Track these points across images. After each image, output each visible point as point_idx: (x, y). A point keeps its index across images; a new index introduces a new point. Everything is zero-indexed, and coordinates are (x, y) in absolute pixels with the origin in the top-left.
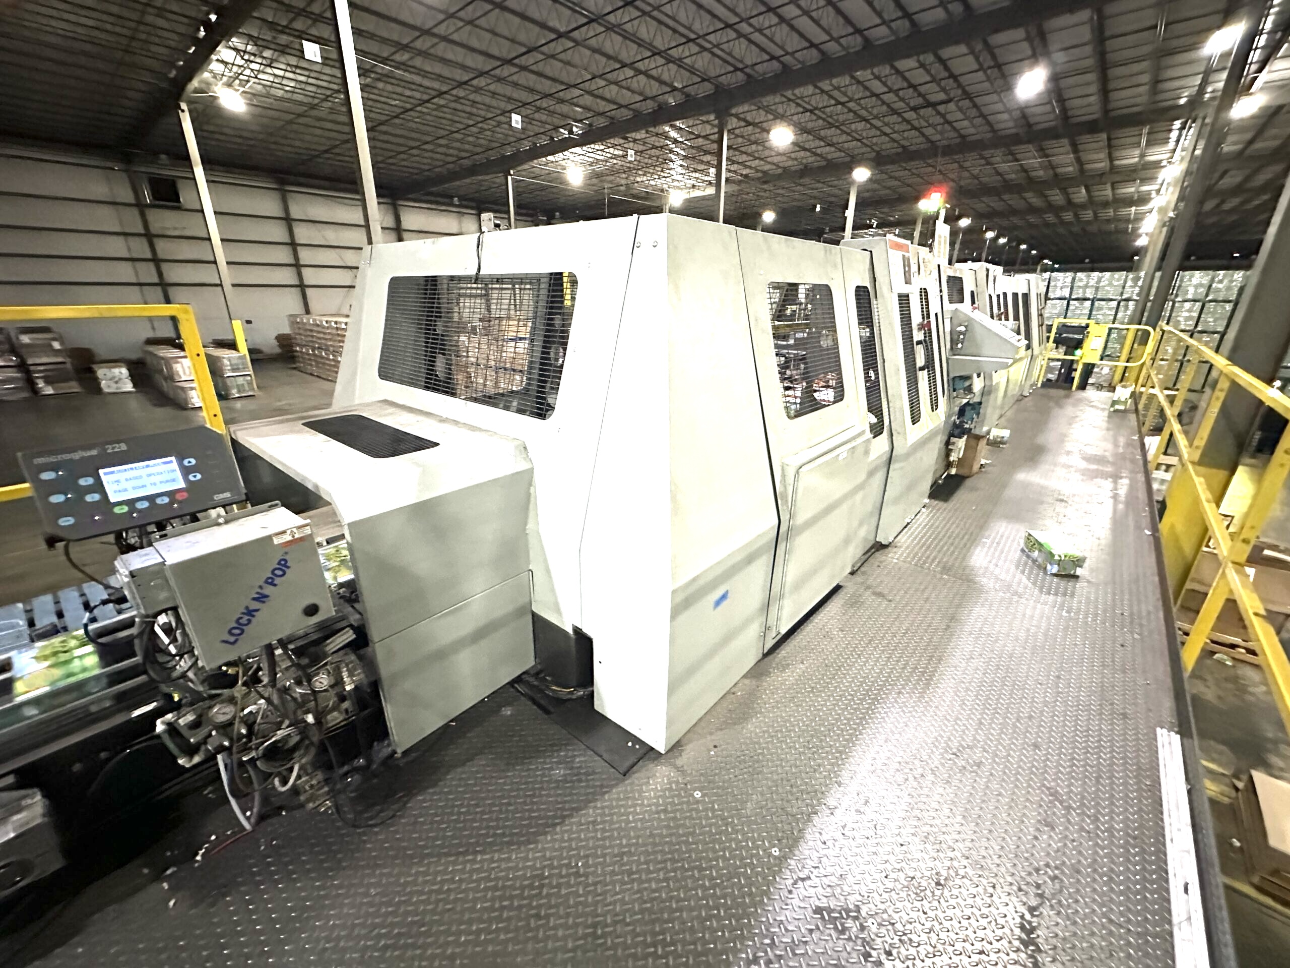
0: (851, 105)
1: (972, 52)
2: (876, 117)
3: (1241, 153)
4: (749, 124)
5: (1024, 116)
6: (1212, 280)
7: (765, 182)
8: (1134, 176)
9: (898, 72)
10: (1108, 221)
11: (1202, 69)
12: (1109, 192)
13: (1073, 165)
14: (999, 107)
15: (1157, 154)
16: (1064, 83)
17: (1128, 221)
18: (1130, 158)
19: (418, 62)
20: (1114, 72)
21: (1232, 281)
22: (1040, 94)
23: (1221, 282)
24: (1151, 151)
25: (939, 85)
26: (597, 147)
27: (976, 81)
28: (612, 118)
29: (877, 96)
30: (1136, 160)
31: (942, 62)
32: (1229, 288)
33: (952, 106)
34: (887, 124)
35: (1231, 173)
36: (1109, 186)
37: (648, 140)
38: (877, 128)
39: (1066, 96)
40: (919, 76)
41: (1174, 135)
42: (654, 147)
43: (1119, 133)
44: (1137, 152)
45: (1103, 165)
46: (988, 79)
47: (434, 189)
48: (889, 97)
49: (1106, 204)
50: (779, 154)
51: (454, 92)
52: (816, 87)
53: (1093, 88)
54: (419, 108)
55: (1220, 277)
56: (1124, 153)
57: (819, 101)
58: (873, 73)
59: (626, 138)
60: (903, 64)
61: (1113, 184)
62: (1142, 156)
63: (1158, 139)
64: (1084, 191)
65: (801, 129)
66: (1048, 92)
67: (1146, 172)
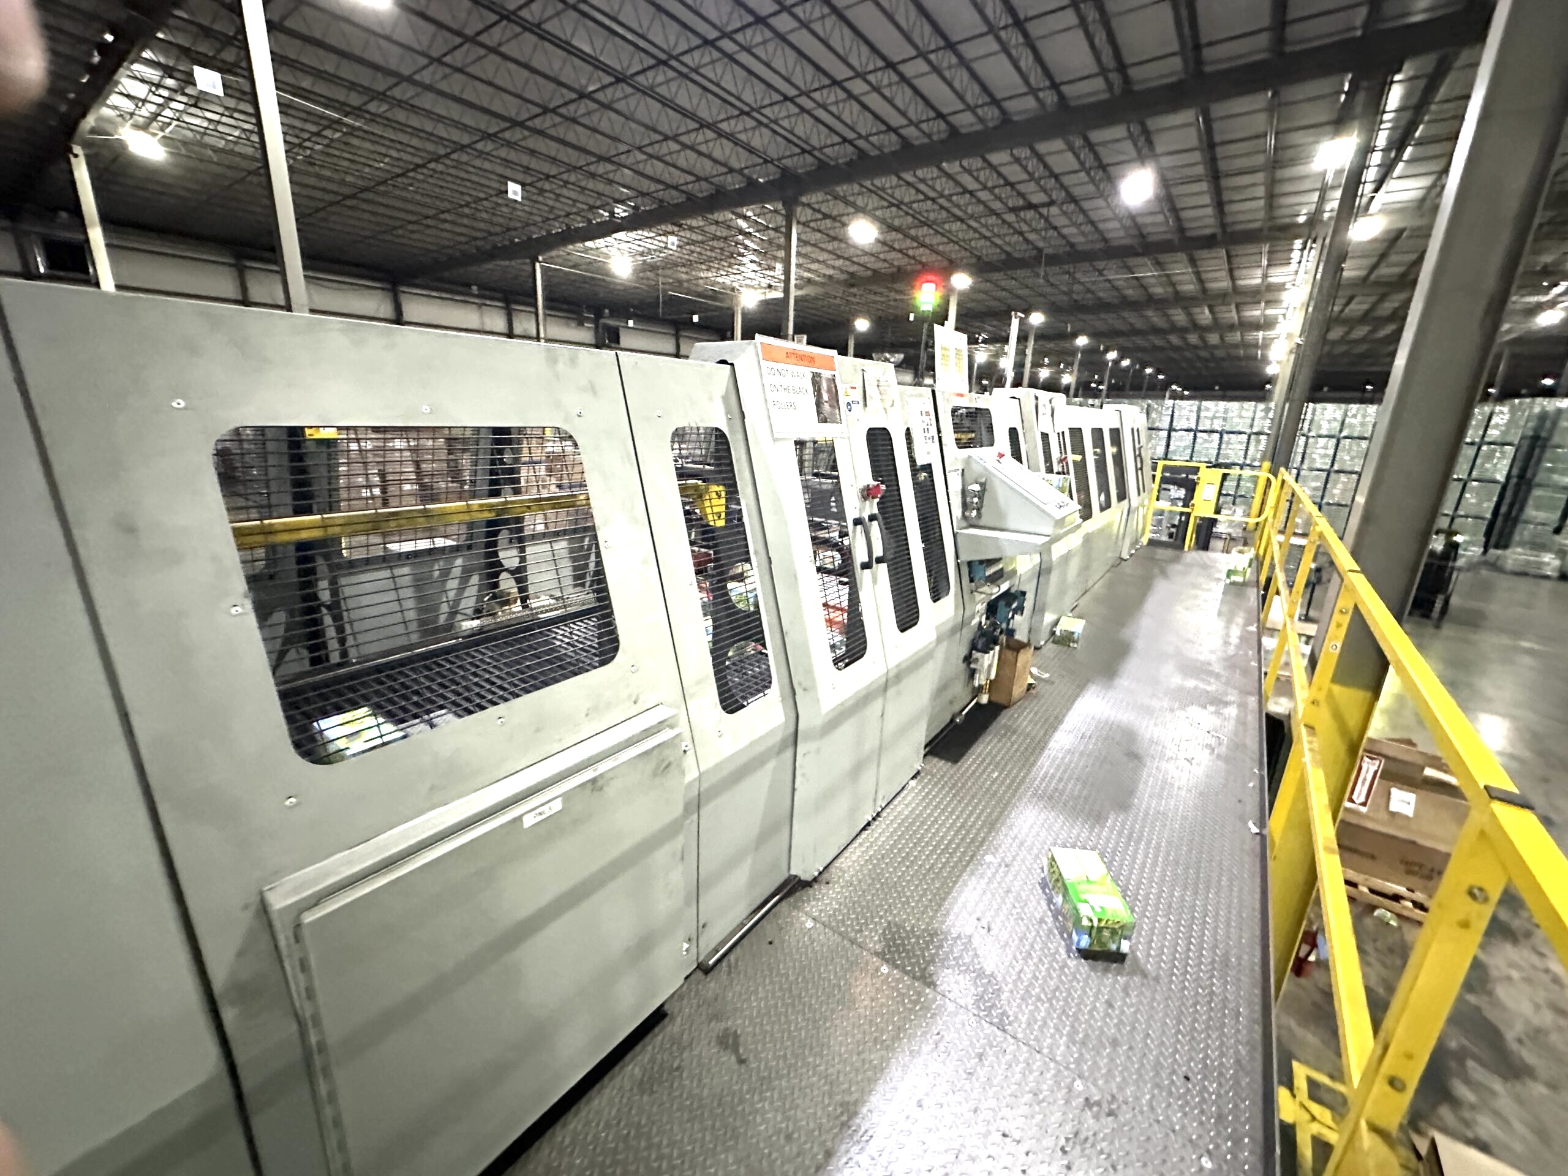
0: (942, 201)
1: (1071, 148)
2: (972, 217)
3: (1365, 279)
4: (826, 216)
5: (1137, 226)
6: (1346, 415)
7: (852, 286)
8: (1258, 297)
9: (990, 165)
10: (1236, 346)
11: (1319, 186)
12: (1234, 314)
13: (1192, 283)
14: (1109, 214)
15: (1277, 276)
16: (1175, 191)
17: (1256, 346)
18: (1253, 279)
19: (400, 115)
20: (1225, 182)
21: (1364, 416)
22: (1149, 202)
23: (1354, 416)
24: (1273, 271)
25: (1038, 183)
26: (646, 233)
27: (1079, 183)
28: (661, 201)
29: (971, 193)
30: (1259, 281)
31: (1040, 158)
32: (1363, 424)
33: (1054, 210)
34: (986, 226)
35: (1356, 300)
36: (1233, 307)
37: (707, 229)
38: (975, 230)
39: (1179, 205)
40: (1014, 173)
41: (1295, 255)
42: (715, 238)
43: (1238, 250)
44: (1259, 272)
45: (1225, 284)
46: (1092, 180)
47: (446, 274)
48: (984, 195)
49: (1232, 327)
50: (866, 253)
51: (454, 156)
52: (900, 178)
53: (1206, 200)
54: (411, 174)
55: (1354, 411)
56: (1244, 272)
57: (907, 195)
58: (961, 166)
59: (680, 226)
60: (996, 158)
61: (1237, 307)
62: (1265, 276)
63: (1278, 258)
64: (1207, 311)
65: (888, 226)
66: (1158, 199)
67: (1268, 293)
